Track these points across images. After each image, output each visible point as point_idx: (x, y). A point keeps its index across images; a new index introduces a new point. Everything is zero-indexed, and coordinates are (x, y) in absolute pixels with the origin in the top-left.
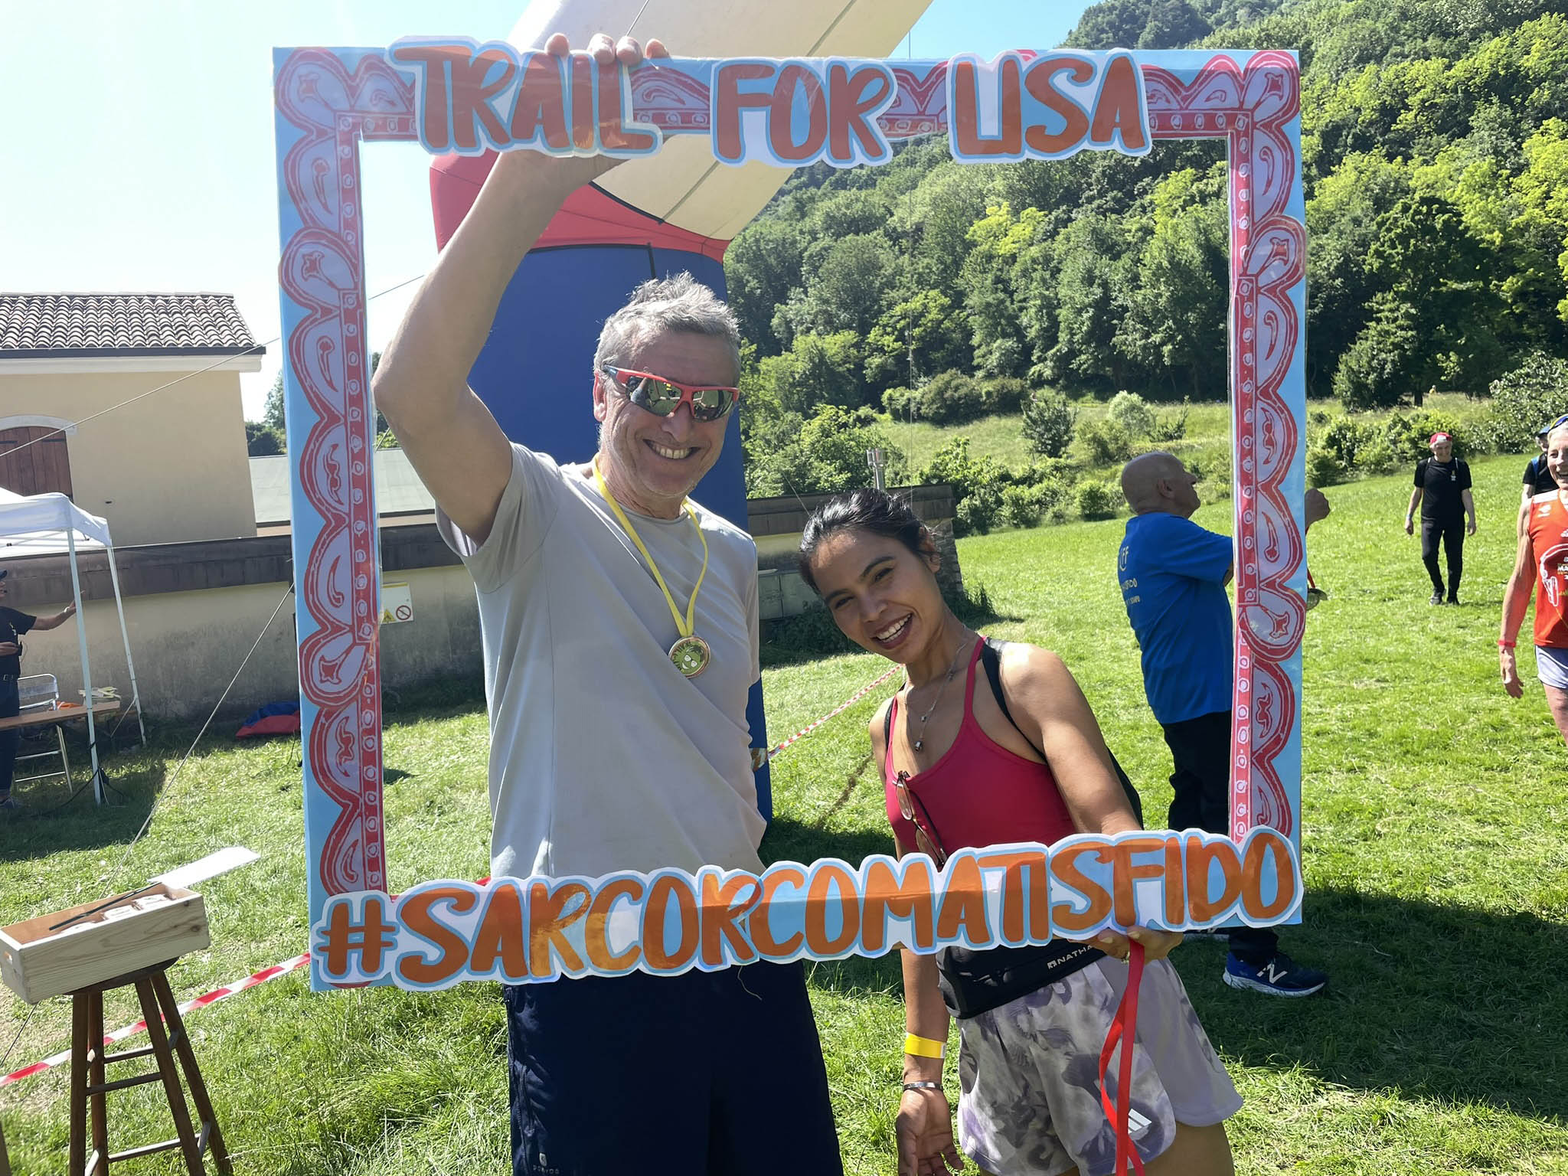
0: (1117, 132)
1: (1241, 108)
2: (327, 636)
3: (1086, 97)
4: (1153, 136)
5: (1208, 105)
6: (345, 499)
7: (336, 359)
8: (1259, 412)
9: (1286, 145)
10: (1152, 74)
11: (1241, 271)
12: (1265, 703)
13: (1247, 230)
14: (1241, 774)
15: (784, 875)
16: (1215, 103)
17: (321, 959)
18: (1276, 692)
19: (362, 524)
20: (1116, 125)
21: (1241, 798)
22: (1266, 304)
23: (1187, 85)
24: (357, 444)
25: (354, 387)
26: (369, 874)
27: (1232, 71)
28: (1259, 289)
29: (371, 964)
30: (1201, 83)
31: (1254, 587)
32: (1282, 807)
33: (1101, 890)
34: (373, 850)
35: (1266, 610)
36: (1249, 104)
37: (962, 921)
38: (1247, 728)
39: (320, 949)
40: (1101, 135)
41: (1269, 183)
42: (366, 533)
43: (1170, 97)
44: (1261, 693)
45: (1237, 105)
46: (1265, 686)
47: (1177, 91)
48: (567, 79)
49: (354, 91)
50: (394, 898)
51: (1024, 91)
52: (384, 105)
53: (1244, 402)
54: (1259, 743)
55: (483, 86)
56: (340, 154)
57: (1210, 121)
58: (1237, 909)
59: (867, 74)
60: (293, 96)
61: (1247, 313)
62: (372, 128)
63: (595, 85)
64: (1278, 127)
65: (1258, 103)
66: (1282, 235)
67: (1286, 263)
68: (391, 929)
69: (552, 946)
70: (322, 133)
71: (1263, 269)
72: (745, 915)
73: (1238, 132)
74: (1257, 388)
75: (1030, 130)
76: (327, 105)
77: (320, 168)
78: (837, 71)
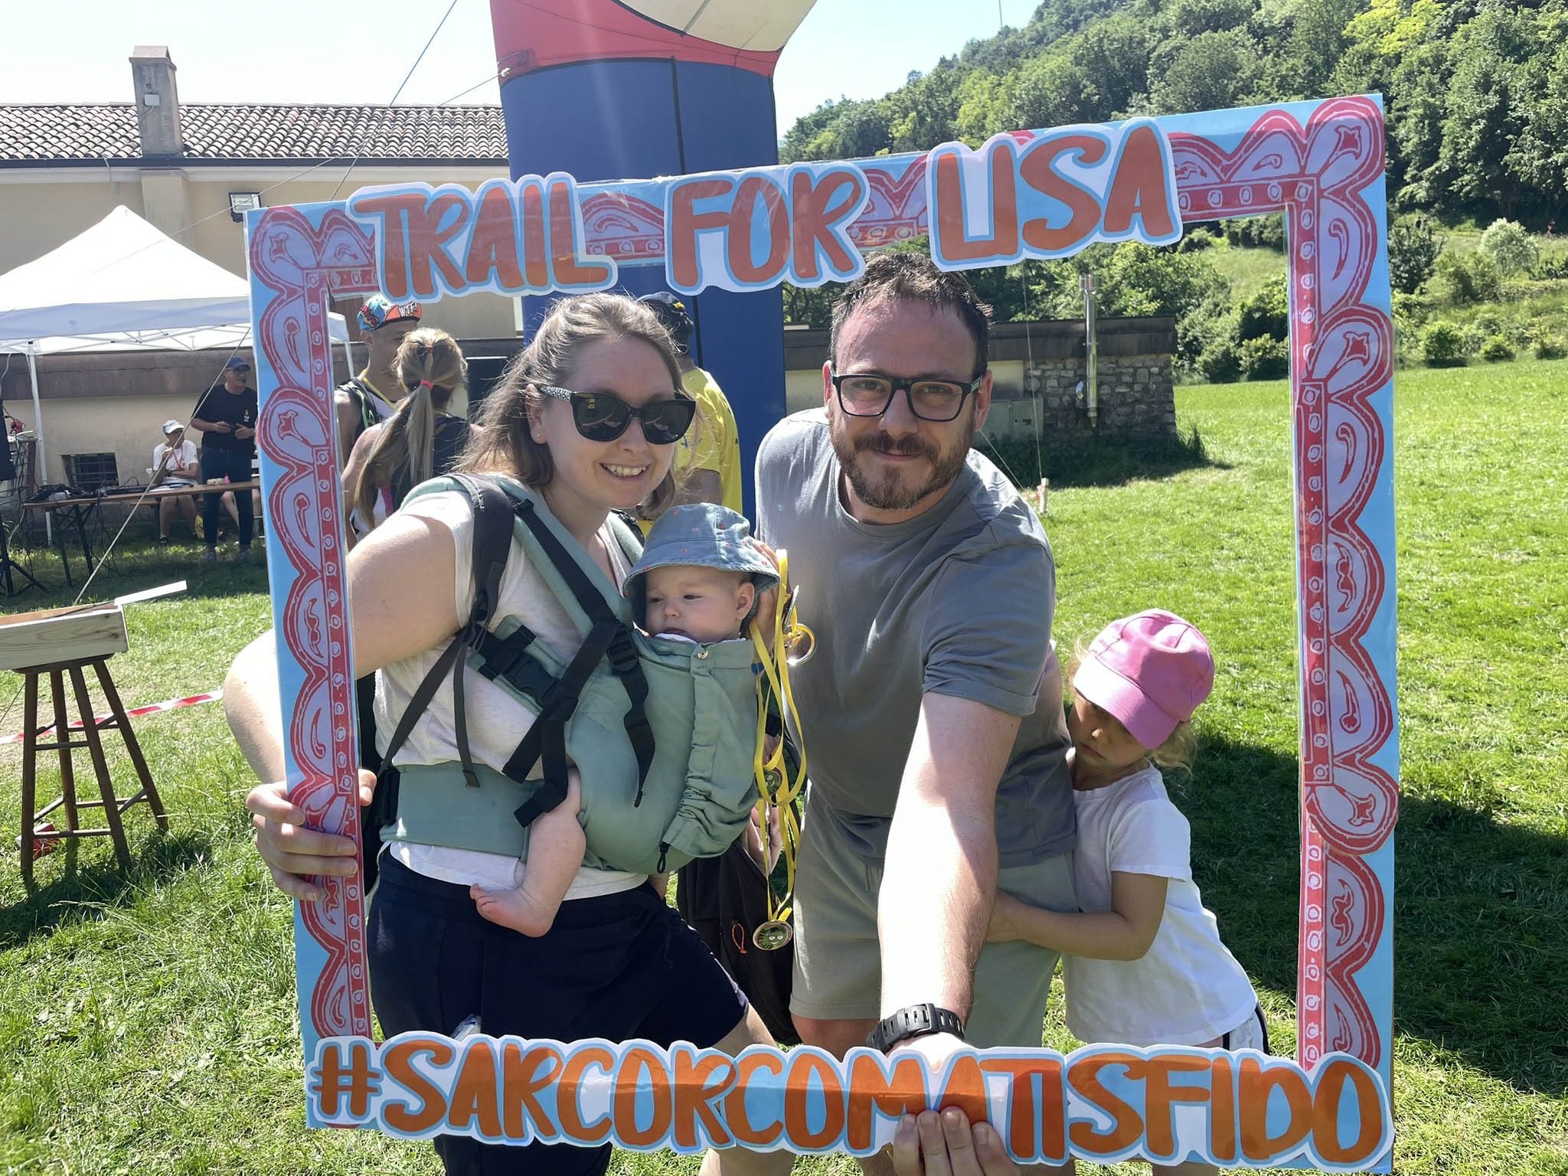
0: (1137, 217)
1: (1302, 173)
2: (312, 787)
3: (1097, 180)
4: (1184, 218)
5: (1258, 174)
6: (324, 652)
7: (312, 515)
8: (1331, 547)
9: (1364, 214)
10: (1181, 143)
11: (1305, 375)
12: (1343, 904)
13: (1312, 325)
14: (1313, 988)
15: (762, 1059)
16: (1268, 171)
17: (315, 1098)
18: (1357, 892)
19: (340, 677)
20: (1137, 210)
21: (1313, 1016)
22: (1337, 415)
23: (1229, 151)
24: (333, 596)
25: (328, 541)
26: (355, 1019)
27: (1291, 131)
28: (1328, 397)
29: (359, 1108)
30: (1250, 146)
31: (1325, 762)
32: (1368, 1031)
33: (1131, 1109)
34: (358, 997)
35: (1342, 791)
36: (1313, 168)
38: (1319, 933)
39: (314, 1088)
40: (1118, 223)
41: (1341, 264)
42: (343, 687)
43: (1207, 169)
44: (1336, 890)
45: (1297, 170)
46: (1343, 883)
47: (1218, 162)
48: (518, 216)
49: (318, 247)
50: (378, 1045)
51: (1019, 181)
52: (347, 259)
53: (1312, 536)
54: (1335, 953)
55: (439, 231)
56: (308, 310)
57: (1260, 194)
58: (1306, 1148)
59: (836, 179)
60: (266, 258)
61: (1313, 426)
62: (339, 282)
63: (547, 220)
64: (1354, 193)
65: (1326, 166)
66: (1363, 328)
67: (1365, 362)
68: (376, 1075)
69: (525, 1109)
70: (292, 292)
71: (1334, 371)
72: (721, 1098)
73: (1298, 204)
74: (1328, 518)
75: (1028, 226)
76: (296, 263)
77: (292, 328)
78: (800, 180)
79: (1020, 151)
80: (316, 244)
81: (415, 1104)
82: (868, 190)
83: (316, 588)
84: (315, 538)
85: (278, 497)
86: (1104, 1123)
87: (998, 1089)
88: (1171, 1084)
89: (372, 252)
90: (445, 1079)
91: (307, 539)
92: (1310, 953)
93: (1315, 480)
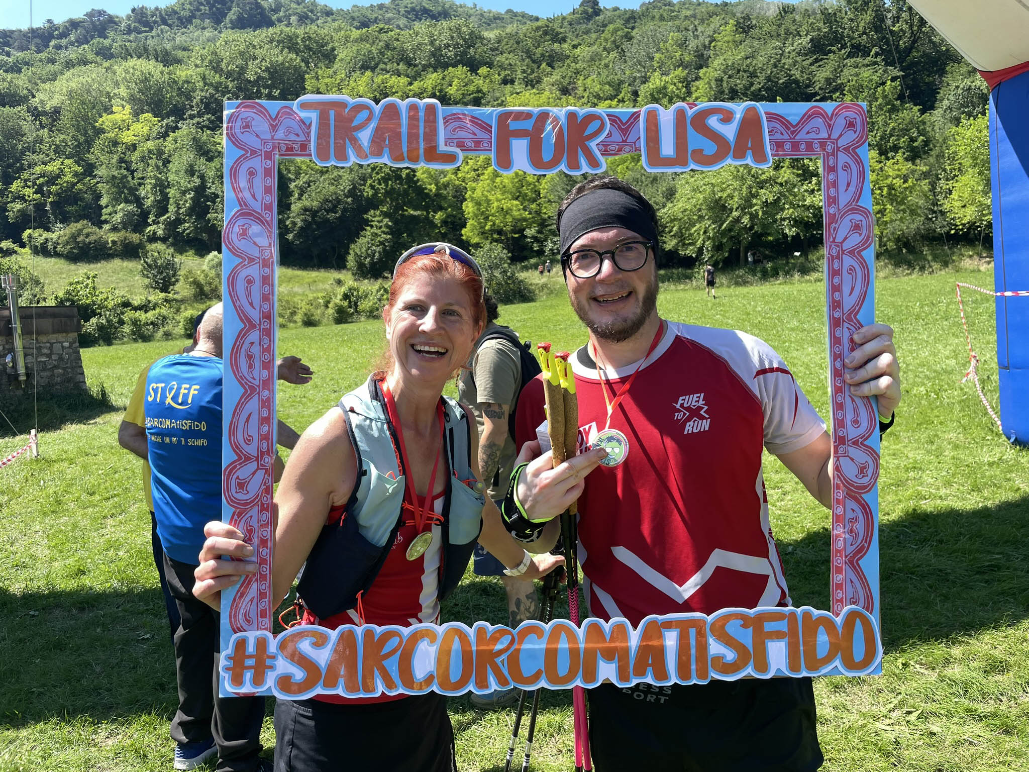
0: (749, 152)
1: (829, 138)
2: (240, 464)
3: (729, 131)
4: (773, 155)
5: (809, 136)
6: (256, 376)
7: (256, 290)
8: (845, 329)
9: (859, 161)
10: (771, 117)
11: (831, 240)
12: (853, 522)
13: (835, 215)
14: (839, 570)
15: (531, 630)
16: (812, 135)
17: (227, 676)
18: (861, 516)
19: (266, 393)
20: (749, 149)
21: (839, 586)
22: (848, 261)
23: (794, 123)
24: (266, 341)
25: (265, 306)
26: (260, 620)
27: (824, 117)
28: (843, 253)
29: (258, 680)
30: (804, 121)
31: (844, 444)
32: (867, 593)
33: (744, 646)
34: (263, 604)
35: (852, 460)
36: (835, 136)
37: (649, 665)
38: (842, 539)
39: (227, 669)
40: (739, 154)
41: (848, 185)
42: (269, 398)
43: (784, 132)
44: (850, 514)
45: (826, 136)
46: (853, 510)
47: (788, 128)
48: (404, 120)
49: (274, 128)
50: (275, 637)
51: (690, 129)
52: (293, 137)
53: (835, 323)
54: (850, 549)
55: (354, 124)
56: (264, 165)
57: (809, 146)
58: (837, 663)
59: (591, 118)
60: (237, 130)
61: (836, 266)
62: (284, 149)
63: (422, 125)
64: (854, 150)
65: (841, 135)
66: (858, 217)
67: (860, 235)
68: (274, 657)
69: (376, 672)
70: (253, 152)
71: (846, 238)
72: (504, 657)
73: (828, 153)
74: (843, 314)
75: (694, 151)
76: (257, 135)
77: (252, 173)
78: (572, 116)
79: (690, 112)
80: (271, 125)
81: (299, 674)
82: (609, 125)
83: (254, 336)
84: (256, 303)
85: (233, 277)
86: (730, 655)
87: (671, 640)
88: (766, 630)
89: (309, 134)
90: (323, 657)
91: (251, 304)
92: (838, 551)
93: (837, 294)
